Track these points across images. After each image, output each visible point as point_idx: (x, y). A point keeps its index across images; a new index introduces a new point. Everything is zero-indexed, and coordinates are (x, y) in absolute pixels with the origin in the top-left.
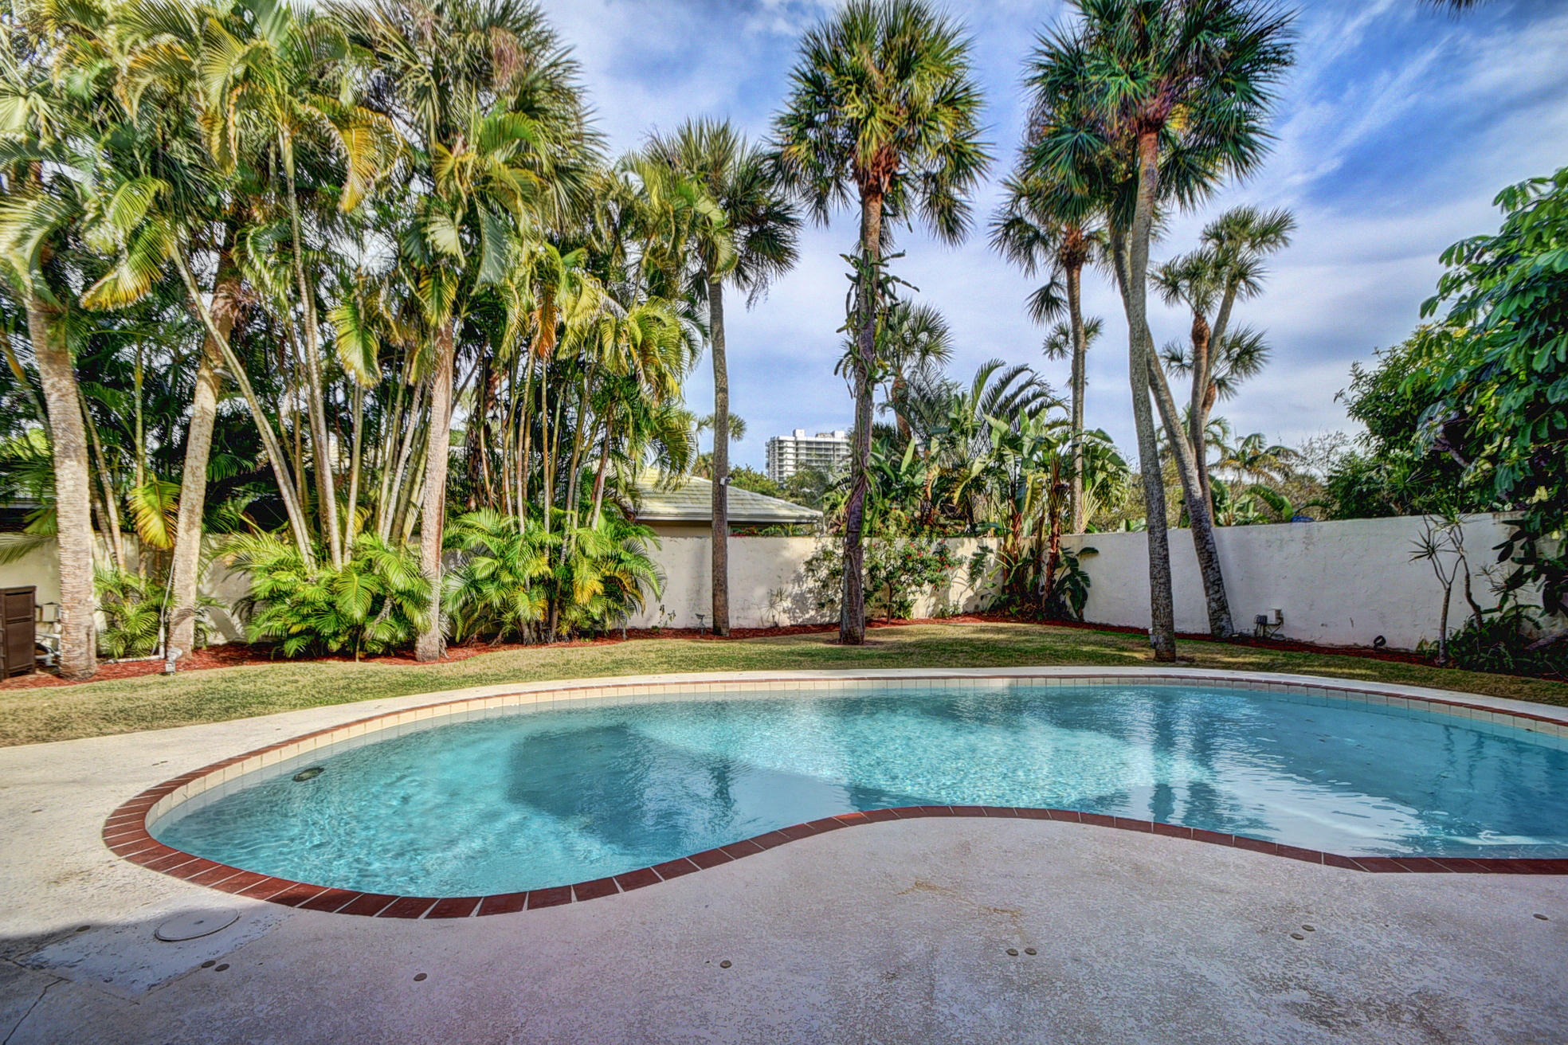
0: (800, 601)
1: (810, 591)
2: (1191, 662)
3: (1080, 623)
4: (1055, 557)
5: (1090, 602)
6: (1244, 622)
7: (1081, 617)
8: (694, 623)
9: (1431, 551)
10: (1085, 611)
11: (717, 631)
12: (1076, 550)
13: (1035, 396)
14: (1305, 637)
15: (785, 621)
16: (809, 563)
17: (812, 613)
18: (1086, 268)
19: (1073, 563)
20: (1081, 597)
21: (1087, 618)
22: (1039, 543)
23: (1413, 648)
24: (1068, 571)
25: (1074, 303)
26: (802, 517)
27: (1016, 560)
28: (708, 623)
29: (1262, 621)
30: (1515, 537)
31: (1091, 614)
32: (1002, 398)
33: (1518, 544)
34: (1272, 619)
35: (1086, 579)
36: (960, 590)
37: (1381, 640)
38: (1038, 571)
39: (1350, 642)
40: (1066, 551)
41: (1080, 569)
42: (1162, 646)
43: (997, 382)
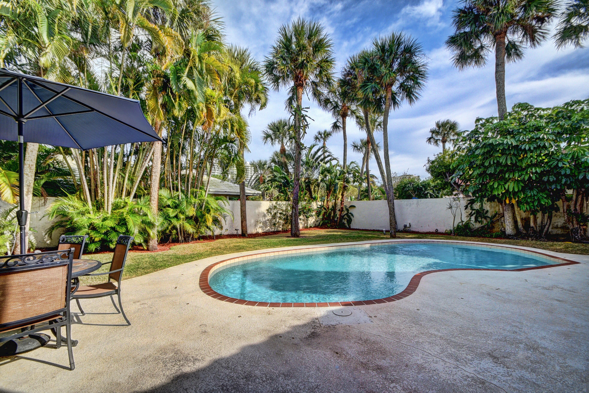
0: (265, 223)
1: (268, 220)
2: (399, 238)
3: (350, 228)
4: (342, 208)
5: (352, 222)
6: (400, 227)
7: (350, 227)
8: (235, 232)
9: (451, 207)
10: (351, 225)
11: (244, 235)
12: (348, 206)
13: (329, 156)
14: (416, 230)
15: (260, 231)
16: (268, 210)
17: (269, 228)
18: (347, 118)
19: (347, 210)
20: (350, 221)
21: (352, 227)
22: (335, 204)
23: (444, 232)
24: (346, 212)
25: (344, 128)
26: (255, 193)
27: (328, 208)
28: (240, 232)
29: (405, 226)
30: (469, 204)
31: (353, 226)
32: (316, 156)
33: (469, 205)
34: (408, 226)
35: (352, 215)
36: (312, 221)
37: (437, 230)
38: (335, 212)
39: (428, 231)
40: (345, 206)
41: (350, 212)
42: (393, 234)
43: (316, 150)
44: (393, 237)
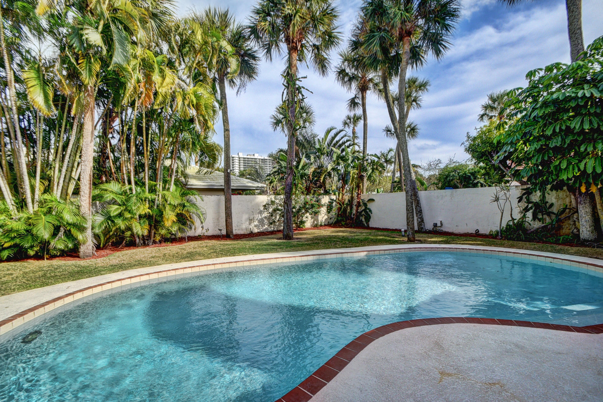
0: (261, 222)
1: (265, 217)
2: (421, 242)
3: (368, 228)
4: (359, 203)
5: (371, 220)
6: (429, 226)
7: (368, 225)
8: (217, 233)
9: (497, 199)
10: (370, 223)
11: (229, 236)
12: (366, 200)
13: (347, 141)
14: (450, 230)
15: (256, 230)
16: (265, 206)
17: (266, 226)
18: (368, 92)
19: (365, 205)
20: (368, 218)
21: (371, 226)
22: (352, 198)
23: (488, 233)
24: (363, 208)
25: (364, 105)
26: (258, 187)
27: (343, 203)
28: (224, 232)
29: (435, 225)
30: (524, 194)
31: (372, 224)
32: (334, 141)
33: (524, 197)
34: (439, 224)
35: (370, 211)
36: (323, 217)
37: (477, 231)
38: (351, 208)
39: (466, 231)
40: (363, 200)
41: (368, 207)
42: (411, 236)
43: (333, 135)
44: (411, 240)
